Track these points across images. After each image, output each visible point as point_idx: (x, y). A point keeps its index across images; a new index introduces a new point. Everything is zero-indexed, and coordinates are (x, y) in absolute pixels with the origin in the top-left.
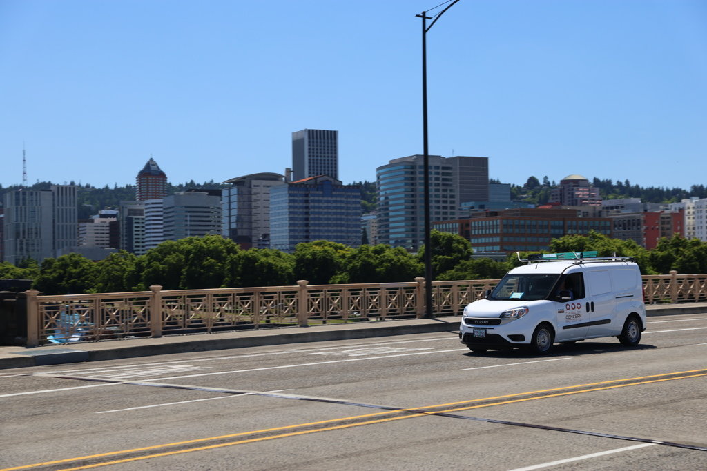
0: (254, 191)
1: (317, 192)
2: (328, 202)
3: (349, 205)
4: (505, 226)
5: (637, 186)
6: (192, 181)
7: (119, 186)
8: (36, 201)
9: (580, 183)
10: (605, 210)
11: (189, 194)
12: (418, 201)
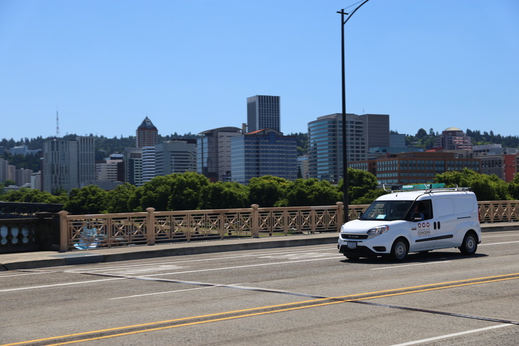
0: (220, 140)
1: (265, 141)
2: (273, 147)
3: (288, 150)
4: (401, 165)
5: (499, 135)
6: (176, 133)
7: (124, 137)
8: (66, 148)
9: (457, 133)
10: (475, 153)
11: (173, 143)
12: (338, 147)
